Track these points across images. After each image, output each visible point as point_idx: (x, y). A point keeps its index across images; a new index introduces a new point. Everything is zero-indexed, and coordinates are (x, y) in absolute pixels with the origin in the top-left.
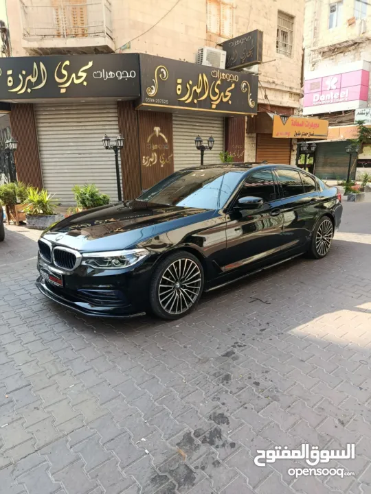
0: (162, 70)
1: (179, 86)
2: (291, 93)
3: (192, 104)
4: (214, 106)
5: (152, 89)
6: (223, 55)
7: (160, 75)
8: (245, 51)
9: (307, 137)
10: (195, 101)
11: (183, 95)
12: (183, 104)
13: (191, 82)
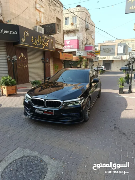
0: (27, 32)
1: (32, 39)
2: (61, 45)
3: (36, 46)
4: (43, 47)
5: (24, 39)
6: (43, 29)
7: (26, 34)
8: (51, 29)
9: (68, 60)
10: (38, 45)
11: (34, 42)
12: (34, 45)
13: (36, 38)
